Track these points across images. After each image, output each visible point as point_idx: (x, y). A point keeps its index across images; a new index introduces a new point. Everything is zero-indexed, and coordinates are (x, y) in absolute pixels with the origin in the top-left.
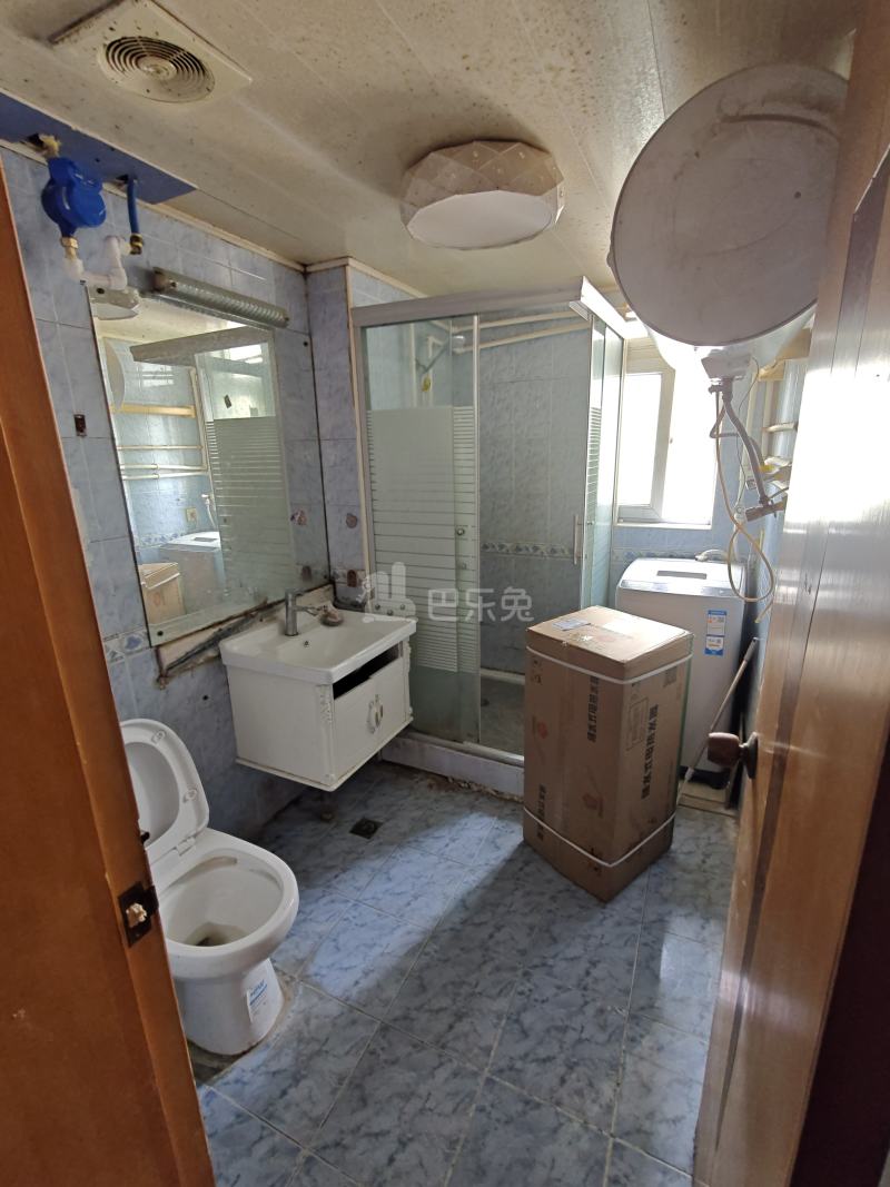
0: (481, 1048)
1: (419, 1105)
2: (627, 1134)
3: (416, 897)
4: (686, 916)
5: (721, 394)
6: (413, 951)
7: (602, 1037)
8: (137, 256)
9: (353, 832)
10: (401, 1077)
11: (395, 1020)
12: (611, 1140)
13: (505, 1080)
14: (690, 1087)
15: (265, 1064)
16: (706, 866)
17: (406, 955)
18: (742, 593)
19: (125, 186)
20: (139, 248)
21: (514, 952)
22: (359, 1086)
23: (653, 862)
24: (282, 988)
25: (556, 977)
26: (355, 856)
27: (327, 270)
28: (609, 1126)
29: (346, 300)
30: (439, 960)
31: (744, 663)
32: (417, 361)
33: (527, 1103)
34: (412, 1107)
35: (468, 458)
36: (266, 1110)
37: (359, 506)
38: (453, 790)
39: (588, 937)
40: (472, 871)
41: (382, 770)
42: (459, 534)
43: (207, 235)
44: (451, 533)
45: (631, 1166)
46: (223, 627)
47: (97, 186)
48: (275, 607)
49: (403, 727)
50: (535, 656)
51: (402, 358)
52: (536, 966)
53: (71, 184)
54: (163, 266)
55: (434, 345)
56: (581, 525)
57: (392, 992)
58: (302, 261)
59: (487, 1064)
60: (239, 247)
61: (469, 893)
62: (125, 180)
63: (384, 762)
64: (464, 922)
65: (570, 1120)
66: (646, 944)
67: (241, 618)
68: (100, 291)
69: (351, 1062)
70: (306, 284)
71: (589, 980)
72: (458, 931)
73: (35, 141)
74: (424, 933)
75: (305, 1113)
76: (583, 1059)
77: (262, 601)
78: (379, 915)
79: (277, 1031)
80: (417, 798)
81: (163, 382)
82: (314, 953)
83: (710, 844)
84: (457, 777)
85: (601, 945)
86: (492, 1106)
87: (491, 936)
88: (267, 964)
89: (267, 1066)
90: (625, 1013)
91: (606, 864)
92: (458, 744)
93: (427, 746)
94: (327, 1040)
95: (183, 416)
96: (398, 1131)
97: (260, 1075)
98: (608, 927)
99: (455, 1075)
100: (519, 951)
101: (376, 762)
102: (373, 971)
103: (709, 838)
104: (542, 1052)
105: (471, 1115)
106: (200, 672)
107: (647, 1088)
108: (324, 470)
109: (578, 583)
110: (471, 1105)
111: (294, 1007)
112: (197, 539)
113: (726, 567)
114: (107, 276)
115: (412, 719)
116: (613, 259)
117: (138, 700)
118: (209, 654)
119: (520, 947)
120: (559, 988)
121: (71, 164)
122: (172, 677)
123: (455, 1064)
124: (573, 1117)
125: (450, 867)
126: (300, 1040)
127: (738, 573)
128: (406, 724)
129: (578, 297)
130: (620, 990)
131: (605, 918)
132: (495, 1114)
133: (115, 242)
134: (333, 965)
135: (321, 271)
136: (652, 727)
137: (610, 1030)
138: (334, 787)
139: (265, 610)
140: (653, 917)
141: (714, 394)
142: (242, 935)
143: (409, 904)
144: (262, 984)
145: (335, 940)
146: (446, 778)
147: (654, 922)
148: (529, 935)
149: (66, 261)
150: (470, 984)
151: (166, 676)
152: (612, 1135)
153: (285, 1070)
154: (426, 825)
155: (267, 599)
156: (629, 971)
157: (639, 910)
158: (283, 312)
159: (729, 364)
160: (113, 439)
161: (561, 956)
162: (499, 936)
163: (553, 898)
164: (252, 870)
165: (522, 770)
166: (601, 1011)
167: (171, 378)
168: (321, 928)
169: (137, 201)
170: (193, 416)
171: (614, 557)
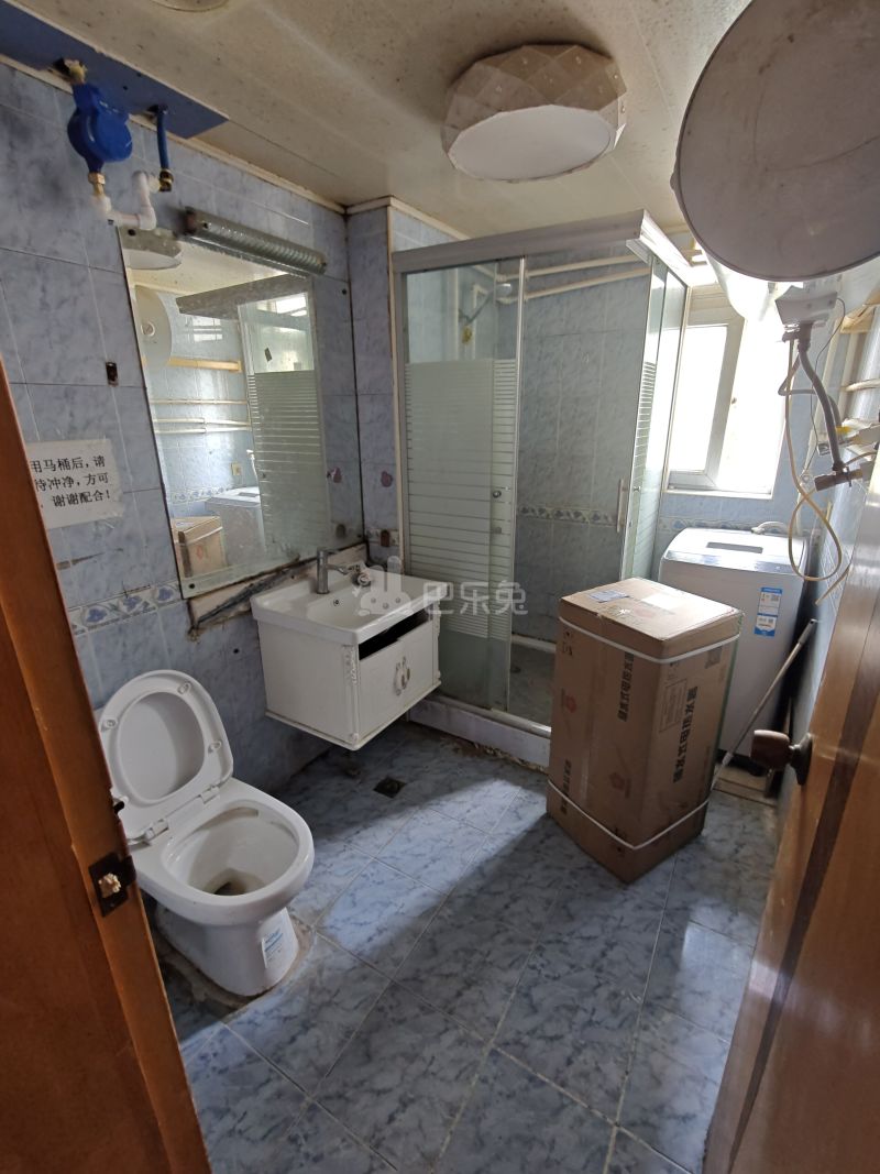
0: (488, 1018)
1: (423, 1067)
2: (631, 1125)
3: (434, 861)
4: (712, 906)
5: (796, 342)
6: (428, 913)
7: (614, 1022)
8: (167, 194)
9: (375, 790)
10: (407, 1039)
11: (405, 980)
12: (615, 1129)
13: (511, 1054)
14: (704, 1086)
15: (277, 1008)
16: (739, 856)
17: (421, 917)
18: (801, 570)
19: (155, 120)
20: (168, 184)
21: (528, 925)
22: (366, 1042)
23: (682, 846)
24: (298, 937)
25: (570, 955)
26: (375, 813)
27: (369, 211)
28: (615, 1114)
29: (387, 242)
30: (453, 925)
31: (798, 645)
32: (460, 311)
33: (532, 1079)
34: (416, 1068)
35: (508, 414)
36: (274, 1054)
37: (394, 465)
38: (479, 756)
39: (606, 918)
40: (492, 839)
41: (407, 731)
42: (496, 495)
43: (243, 172)
44: (488, 496)
45: (635, 1159)
46: (255, 582)
47: (123, 116)
48: (307, 564)
49: (431, 690)
50: (567, 627)
51: (445, 309)
52: (549, 942)
53: (95, 113)
54: (196, 205)
55: (480, 295)
56: (626, 489)
57: (404, 951)
58: (344, 202)
59: (492, 1035)
60: (277, 186)
61: (487, 861)
62: (155, 112)
63: (413, 723)
64: (481, 890)
65: (574, 1103)
66: (667, 932)
67: (274, 574)
68: (131, 232)
69: (358, 1018)
70: (346, 226)
71: (604, 962)
72: (474, 898)
73: (60, 67)
74: (439, 896)
75: (311, 1063)
76: (593, 1042)
77: (295, 557)
78: (397, 875)
79: (291, 978)
80: (443, 761)
81: (211, 337)
82: (331, 905)
83: (744, 833)
84: (482, 743)
85: (619, 927)
86: (495, 1078)
87: (507, 907)
88: (284, 913)
89: (279, 1010)
90: (639, 1000)
91: (631, 846)
92: (484, 711)
93: (454, 710)
94: (338, 991)
95: (230, 371)
96: (400, 1091)
97: (273, 1018)
98: (628, 910)
99: (460, 1041)
100: (533, 924)
101: (403, 723)
102: (386, 929)
103: (744, 827)
104: (550, 1030)
105: (474, 1083)
106: (231, 626)
107: (657, 1080)
108: (361, 426)
109: (620, 552)
110: (473, 1075)
111: (309, 957)
112: (241, 494)
113: (786, 541)
114: (136, 215)
115: (440, 683)
116: (678, 180)
117: (170, 650)
118: (240, 608)
119: (535, 920)
120: (572, 966)
121: (95, 90)
122: (204, 629)
123: (461, 1032)
124: (578, 1100)
125: (470, 833)
126: (312, 989)
127: (799, 549)
128: (435, 687)
129: (637, 233)
130: (635, 975)
131: (626, 900)
132: (498, 1087)
133: (143, 178)
134: (349, 919)
135: (363, 212)
136: (690, 708)
137: (621, 1017)
138: (358, 746)
139: (297, 567)
140: (678, 904)
141: (788, 342)
142: (261, 885)
143: (426, 866)
144: (277, 933)
145: (352, 895)
146: (472, 743)
147: (677, 909)
148: (546, 909)
149: (93, 198)
150: (481, 953)
151: (198, 629)
152: (616, 1124)
153: (296, 1017)
154: (448, 788)
155: (299, 556)
156: (647, 957)
157: (663, 895)
158: (320, 256)
159: (809, 306)
160: (145, 388)
161: (577, 934)
162: (514, 907)
163: (573, 874)
164: (272, 823)
165: (549, 741)
166: (615, 995)
167: (219, 332)
168: (339, 882)
169: (168, 134)
170: (240, 371)
171: (661, 526)
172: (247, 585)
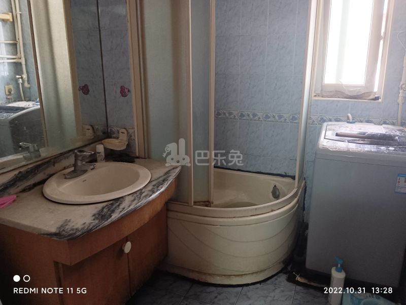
37: (130, 81)
95: (3, 20)
108: (103, 53)
170: (11, 20)
171: (310, 121)
172: (16, 172)
